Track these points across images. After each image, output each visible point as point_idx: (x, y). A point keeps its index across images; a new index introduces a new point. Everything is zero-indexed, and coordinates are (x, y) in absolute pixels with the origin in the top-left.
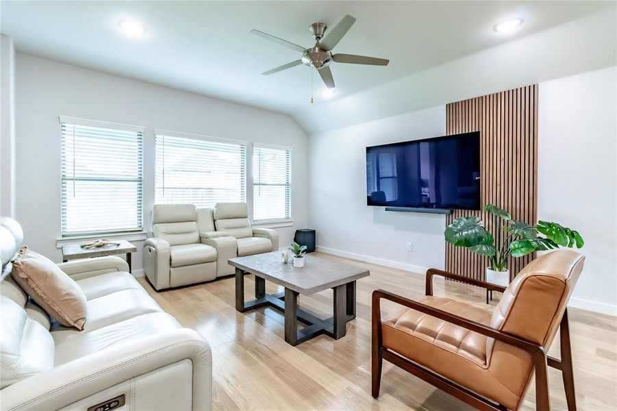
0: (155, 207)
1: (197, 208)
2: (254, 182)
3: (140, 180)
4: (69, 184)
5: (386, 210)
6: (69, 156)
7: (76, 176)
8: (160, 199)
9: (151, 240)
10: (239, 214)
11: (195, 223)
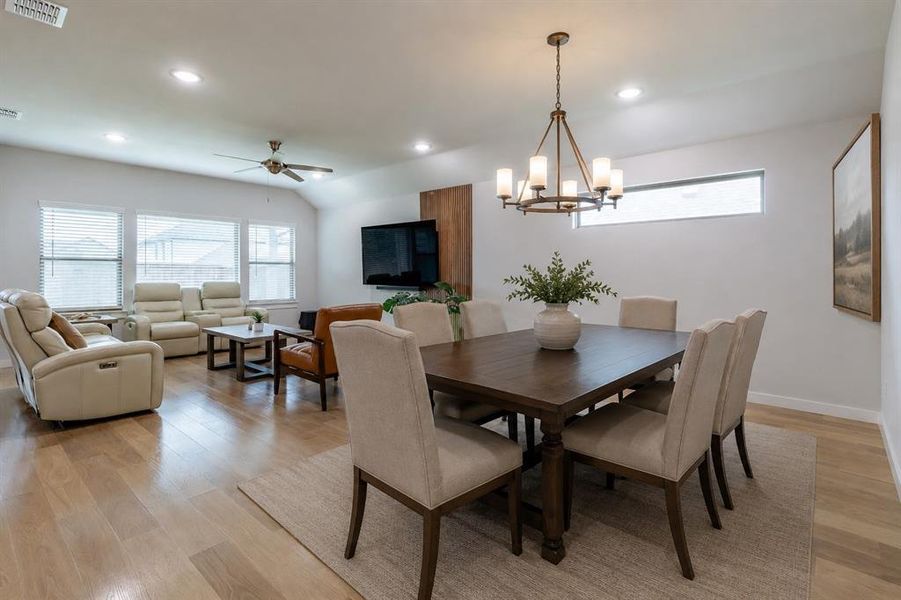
0: (136, 286)
1: (182, 287)
2: (250, 260)
3: (119, 260)
4: (48, 265)
5: (378, 288)
6: (47, 237)
7: (55, 256)
8: (142, 278)
9: (134, 317)
10: (232, 293)
11: (179, 302)
